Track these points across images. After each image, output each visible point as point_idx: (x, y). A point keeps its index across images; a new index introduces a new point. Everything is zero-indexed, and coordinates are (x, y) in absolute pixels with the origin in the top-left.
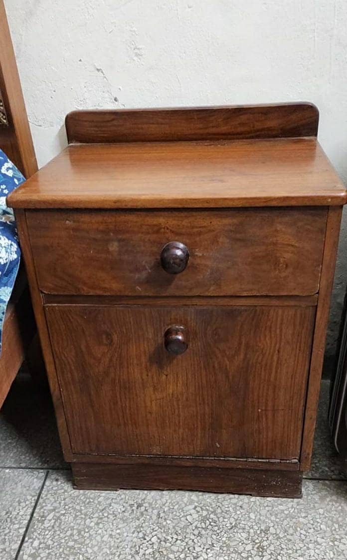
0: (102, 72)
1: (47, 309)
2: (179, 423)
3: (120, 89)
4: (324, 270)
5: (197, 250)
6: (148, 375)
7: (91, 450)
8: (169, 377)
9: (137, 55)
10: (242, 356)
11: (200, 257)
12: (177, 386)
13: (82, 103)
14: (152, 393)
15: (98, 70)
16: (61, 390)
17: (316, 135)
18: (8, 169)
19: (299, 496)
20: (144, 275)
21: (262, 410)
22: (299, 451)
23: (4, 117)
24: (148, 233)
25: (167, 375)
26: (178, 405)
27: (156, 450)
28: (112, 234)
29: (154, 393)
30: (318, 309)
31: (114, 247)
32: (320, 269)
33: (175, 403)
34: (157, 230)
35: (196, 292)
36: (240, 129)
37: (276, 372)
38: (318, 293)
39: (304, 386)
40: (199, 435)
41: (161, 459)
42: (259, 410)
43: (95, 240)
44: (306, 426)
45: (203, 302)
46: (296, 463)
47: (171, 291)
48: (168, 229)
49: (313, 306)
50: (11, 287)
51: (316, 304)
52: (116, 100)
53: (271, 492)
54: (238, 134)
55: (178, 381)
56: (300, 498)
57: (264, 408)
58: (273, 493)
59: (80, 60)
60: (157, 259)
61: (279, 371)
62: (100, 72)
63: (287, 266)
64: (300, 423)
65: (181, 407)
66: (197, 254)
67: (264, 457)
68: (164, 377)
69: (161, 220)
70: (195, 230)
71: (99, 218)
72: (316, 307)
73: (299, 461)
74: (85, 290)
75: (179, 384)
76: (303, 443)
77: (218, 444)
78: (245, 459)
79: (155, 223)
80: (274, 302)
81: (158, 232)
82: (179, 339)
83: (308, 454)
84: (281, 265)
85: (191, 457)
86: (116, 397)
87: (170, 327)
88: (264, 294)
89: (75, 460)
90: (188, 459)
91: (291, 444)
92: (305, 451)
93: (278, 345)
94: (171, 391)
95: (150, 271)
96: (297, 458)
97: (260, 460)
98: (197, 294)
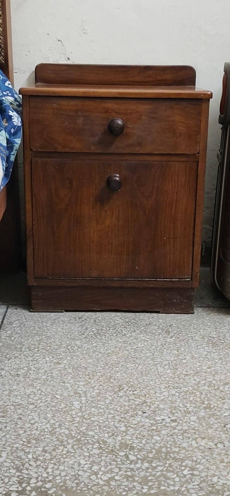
0: (61, 42)
1: (33, 161)
2: (112, 249)
3: (72, 52)
4: (201, 137)
5: (129, 123)
6: (93, 211)
7: (48, 274)
8: (107, 212)
9: (84, 33)
10: (154, 197)
11: (131, 128)
12: (112, 220)
13: (46, 59)
14: (95, 225)
15: (59, 40)
16: (34, 223)
17: (195, 85)
18: (9, 84)
19: (192, 312)
20: (97, 139)
21: (166, 238)
22: (191, 271)
23: (3, 59)
24: (101, 112)
25: (106, 211)
26: (112, 235)
27: (94, 274)
28: (80, 113)
29: (97, 226)
30: (199, 164)
31: (80, 121)
32: (199, 137)
33: (110, 233)
34: (107, 111)
35: (127, 151)
36: (147, 80)
37: (176, 208)
38: (198, 153)
39: (193, 219)
40: (125, 259)
41: (97, 281)
42: (165, 238)
43: (69, 116)
44: (195, 249)
45: (131, 158)
46: (189, 281)
47: (112, 149)
48: (113, 110)
49: (196, 161)
50: (19, 138)
51: (198, 160)
52: (68, 59)
53: (173, 309)
54: (146, 82)
55: (113, 214)
56: (193, 313)
57: (168, 236)
58: (174, 309)
59: (48, 34)
60: (105, 129)
61: (177, 207)
62: (60, 42)
63: (180, 135)
64: (191, 248)
65: (113, 236)
66: (129, 126)
67: (168, 277)
68: (104, 212)
69: (110, 105)
70: (129, 111)
71: (72, 103)
72: (198, 161)
73: (191, 280)
74: (60, 149)
75: (113, 219)
76: (194, 263)
77: (138, 267)
78: (155, 279)
79: (106, 106)
80: (173, 158)
81: (106, 112)
82: (117, 180)
83: (197, 273)
84: (177, 134)
85: (119, 279)
86: (71, 228)
87: (110, 175)
88: (167, 152)
89: (35, 284)
90: (116, 280)
91: (186, 265)
92: (195, 271)
93: (176, 189)
94: (108, 224)
95: (100, 136)
96: (190, 277)
97: (165, 280)
98: (128, 152)
